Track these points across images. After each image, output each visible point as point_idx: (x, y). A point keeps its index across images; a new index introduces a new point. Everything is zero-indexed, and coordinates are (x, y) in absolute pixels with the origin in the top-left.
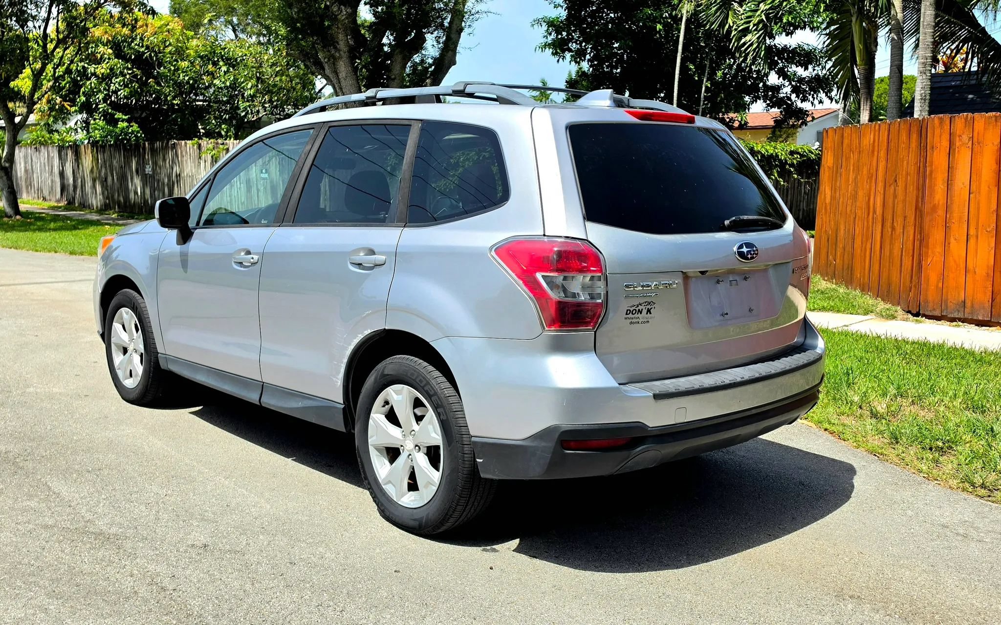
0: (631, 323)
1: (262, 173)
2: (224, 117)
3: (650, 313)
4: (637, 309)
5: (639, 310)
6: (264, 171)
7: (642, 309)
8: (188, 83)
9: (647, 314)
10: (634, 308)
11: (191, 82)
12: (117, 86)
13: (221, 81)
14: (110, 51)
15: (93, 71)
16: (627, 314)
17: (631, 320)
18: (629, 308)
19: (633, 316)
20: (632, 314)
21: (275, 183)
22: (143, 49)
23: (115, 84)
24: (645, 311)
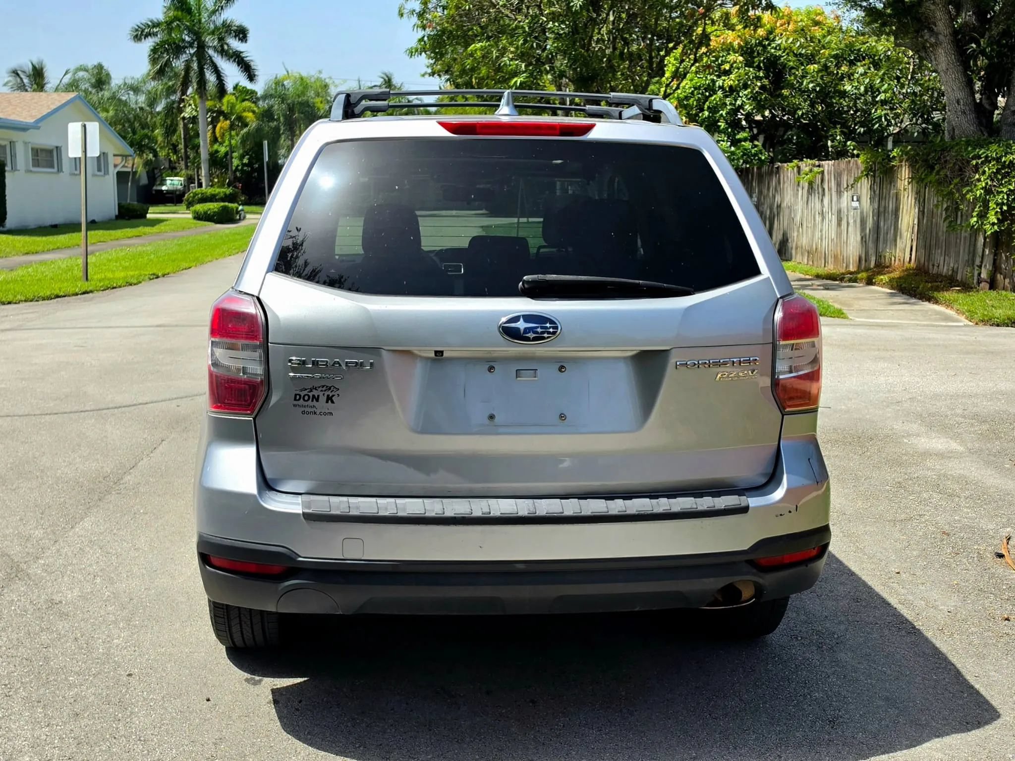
0: (303, 413)
1: (853, 200)
2: (858, 131)
3: (332, 402)
4: (311, 394)
5: (314, 396)
6: (855, 198)
7: (318, 396)
8: (814, 90)
9: (327, 402)
10: (306, 392)
11: (818, 89)
12: (745, 100)
13: (853, 86)
14: (741, 58)
15: (721, 84)
16: (295, 399)
17: (303, 409)
18: (298, 392)
19: (306, 403)
20: (304, 400)
21: (865, 214)
22: (780, 52)
23: (742, 97)
24: (323, 399)
